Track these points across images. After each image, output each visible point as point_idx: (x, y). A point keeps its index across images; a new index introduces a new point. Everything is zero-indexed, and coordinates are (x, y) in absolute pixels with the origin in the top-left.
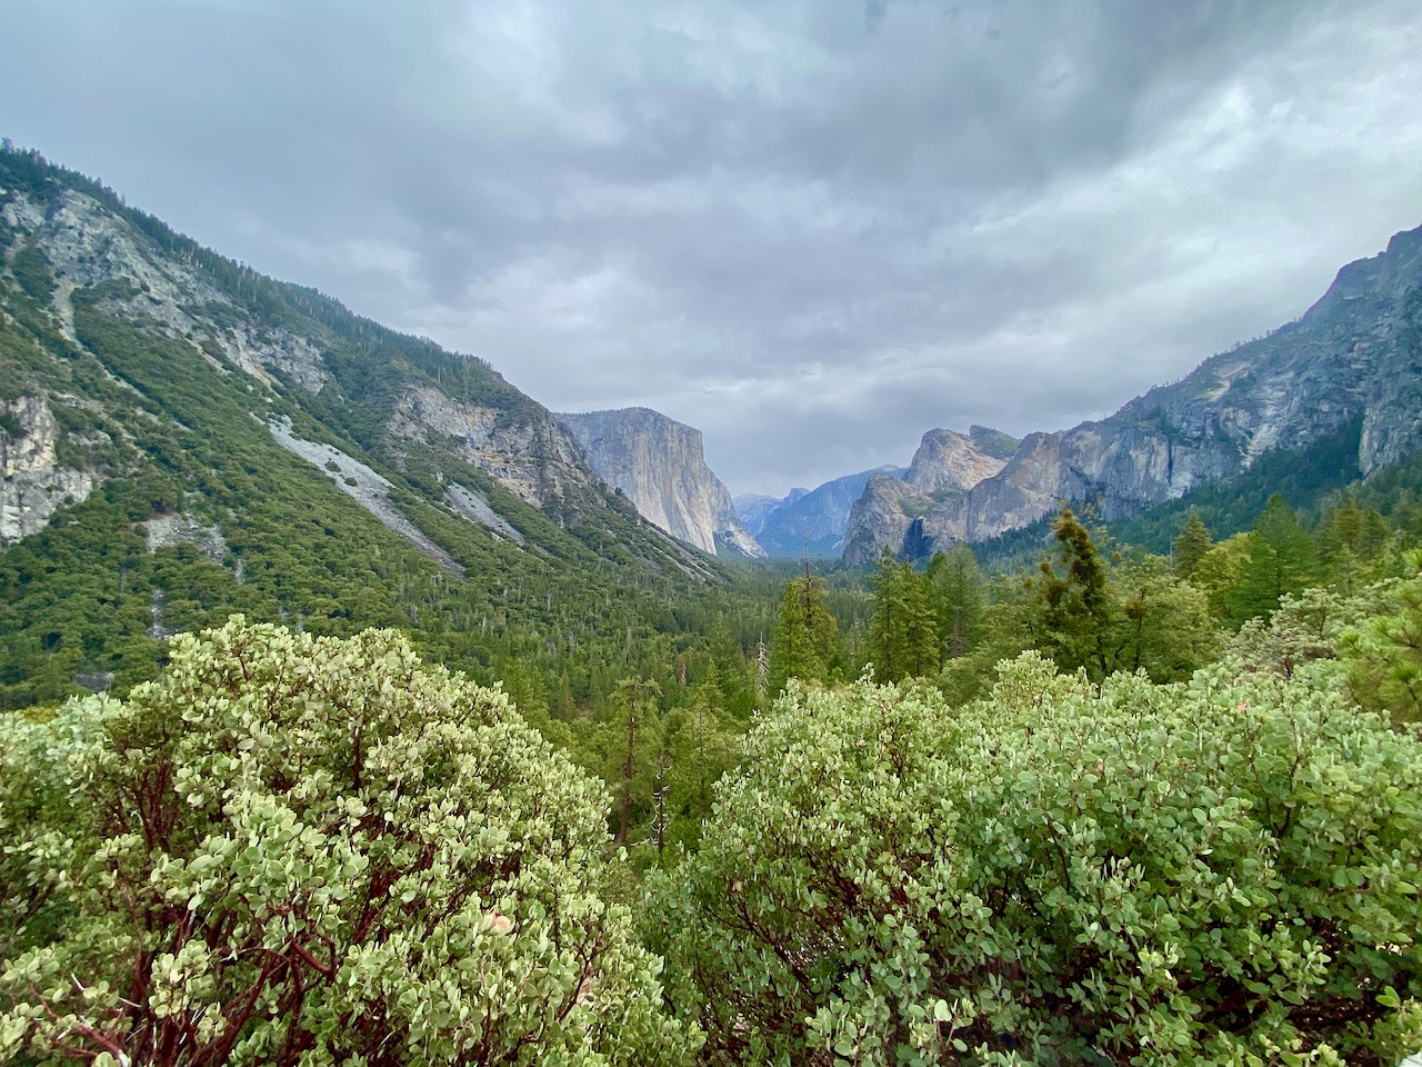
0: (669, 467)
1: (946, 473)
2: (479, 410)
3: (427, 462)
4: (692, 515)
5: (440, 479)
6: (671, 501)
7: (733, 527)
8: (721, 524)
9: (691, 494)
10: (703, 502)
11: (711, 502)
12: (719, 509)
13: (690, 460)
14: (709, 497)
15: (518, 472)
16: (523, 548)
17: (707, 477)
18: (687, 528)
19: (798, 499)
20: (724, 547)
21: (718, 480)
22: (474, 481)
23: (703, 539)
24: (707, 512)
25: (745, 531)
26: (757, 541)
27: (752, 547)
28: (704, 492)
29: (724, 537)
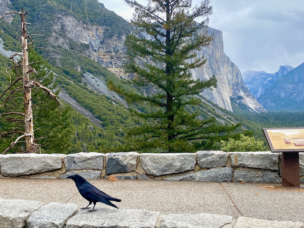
2: (95, 27)
3: (71, 60)
5: (79, 69)
6: (203, 77)
7: (243, 93)
8: (235, 91)
9: (215, 73)
10: (223, 78)
11: (228, 77)
12: (233, 81)
13: (215, 51)
14: (227, 74)
15: (119, 64)
16: (128, 109)
17: (225, 61)
18: (213, 94)
19: (285, 73)
20: (237, 106)
21: (232, 63)
22: (96, 70)
23: (224, 101)
24: (225, 84)
25: (251, 95)
26: (258, 102)
27: (255, 106)
28: (224, 71)
29: (237, 99)
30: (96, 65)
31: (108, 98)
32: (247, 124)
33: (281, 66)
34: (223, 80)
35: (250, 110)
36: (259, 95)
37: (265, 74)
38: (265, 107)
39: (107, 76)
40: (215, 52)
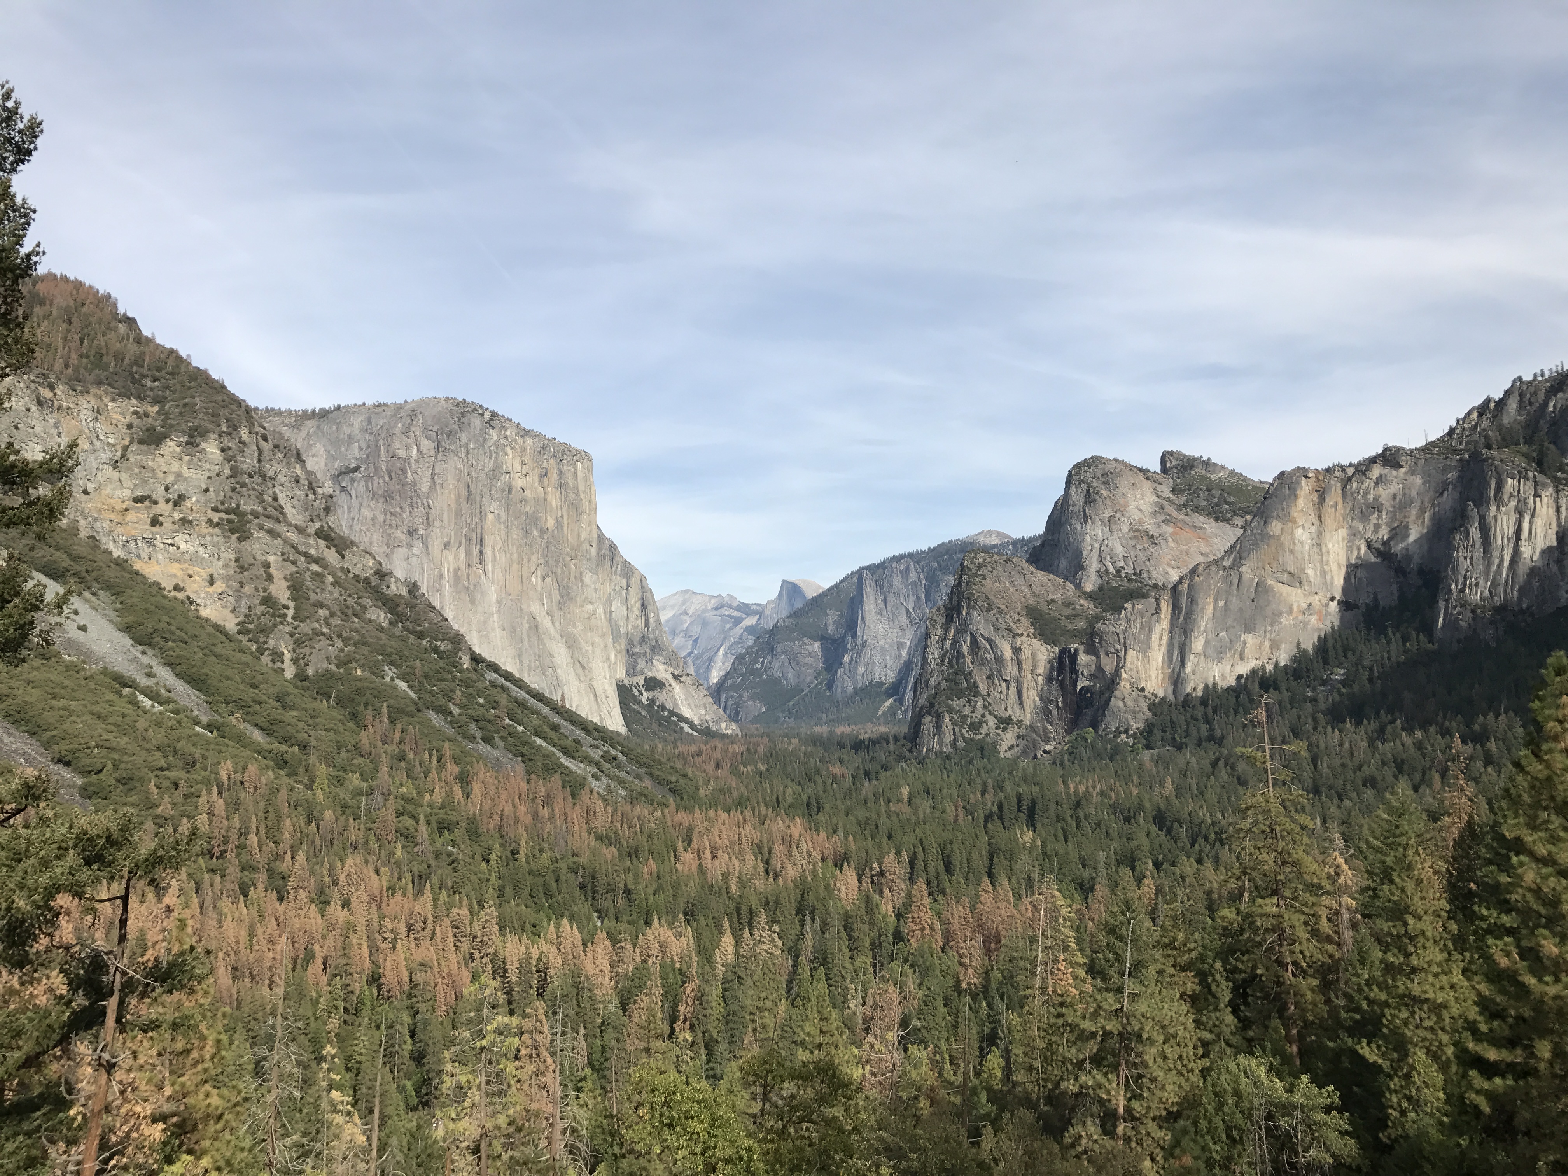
0: (516, 534)
1: (1120, 550)
4: (572, 644)
6: (521, 610)
7: (662, 667)
8: (636, 662)
9: (568, 594)
10: (594, 613)
11: (611, 612)
12: (630, 627)
13: (565, 518)
14: (609, 602)
15: (183, 546)
16: (210, 727)
17: (604, 556)
18: (559, 671)
19: (799, 605)
20: (644, 713)
21: (626, 563)
22: (77, 568)
23: (596, 696)
24: (603, 636)
25: (688, 675)
26: (711, 700)
27: (703, 712)
28: (596, 590)
29: (643, 689)
30: (79, 550)
31: (123, 682)
32: (673, 779)
33: (784, 581)
34: (593, 621)
35: (686, 728)
36: (715, 677)
37: (735, 604)
38: (734, 717)
39: (129, 591)
40: (566, 522)
